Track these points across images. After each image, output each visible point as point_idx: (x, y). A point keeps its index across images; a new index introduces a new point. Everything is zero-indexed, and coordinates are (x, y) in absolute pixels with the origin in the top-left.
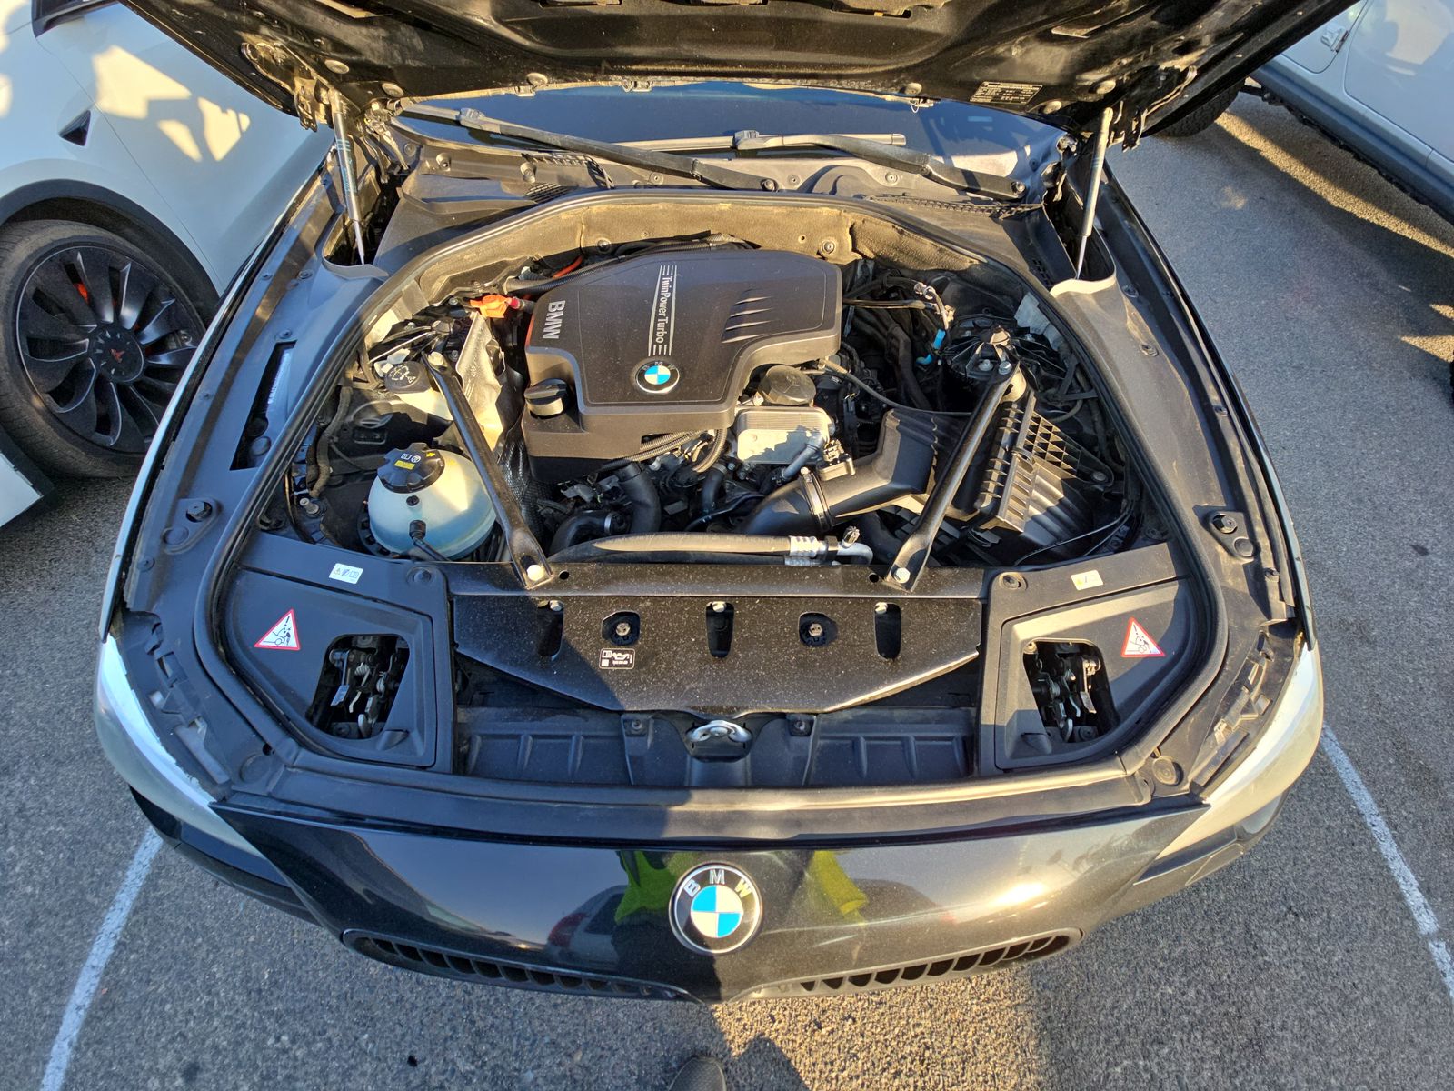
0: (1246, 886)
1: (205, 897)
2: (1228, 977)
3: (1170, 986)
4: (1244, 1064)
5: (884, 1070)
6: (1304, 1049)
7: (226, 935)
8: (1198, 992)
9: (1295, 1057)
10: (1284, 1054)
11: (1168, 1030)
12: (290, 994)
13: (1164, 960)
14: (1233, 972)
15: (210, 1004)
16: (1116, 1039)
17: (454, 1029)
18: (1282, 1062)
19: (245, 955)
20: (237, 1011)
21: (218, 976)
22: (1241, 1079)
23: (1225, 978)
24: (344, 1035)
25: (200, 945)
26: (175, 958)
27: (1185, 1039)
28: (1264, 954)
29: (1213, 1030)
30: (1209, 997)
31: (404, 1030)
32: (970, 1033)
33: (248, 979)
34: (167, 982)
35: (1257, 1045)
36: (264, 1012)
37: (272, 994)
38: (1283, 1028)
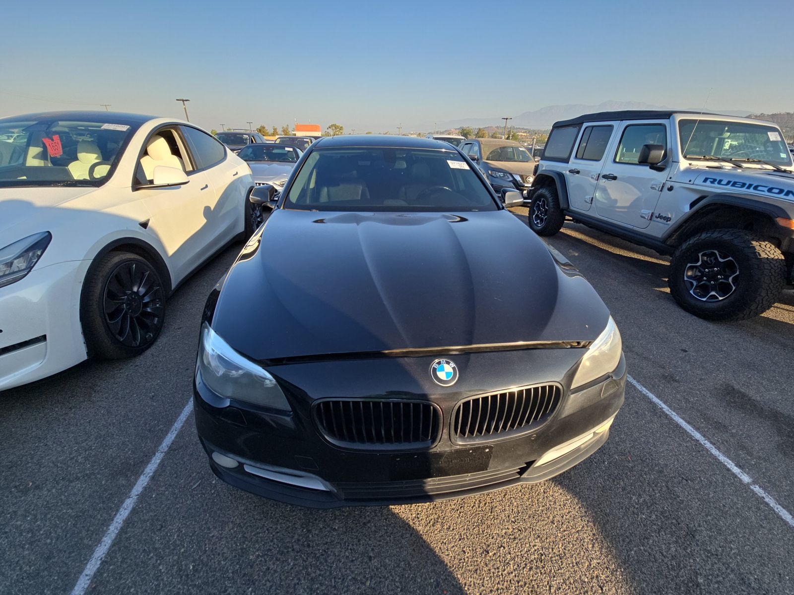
0: (661, 472)
1: (155, 534)
2: (667, 507)
3: (643, 515)
4: (688, 543)
5: (524, 568)
6: (713, 534)
7: (168, 551)
8: (656, 515)
9: (710, 537)
10: (705, 537)
11: (649, 533)
12: (205, 575)
13: (637, 504)
14: (668, 506)
15: (158, 585)
16: (627, 539)
17: (299, 579)
18: (705, 541)
19: (179, 558)
20: (174, 587)
21: (162, 571)
22: (690, 550)
23: (666, 508)
24: (238, 591)
25: (152, 557)
26: (137, 565)
27: (658, 535)
28: (679, 497)
29: (669, 530)
30: (662, 517)
31: (271, 584)
32: (560, 546)
33: (180, 570)
34: (132, 578)
35: (692, 534)
36: (190, 585)
37: (195, 576)
38: (699, 526)
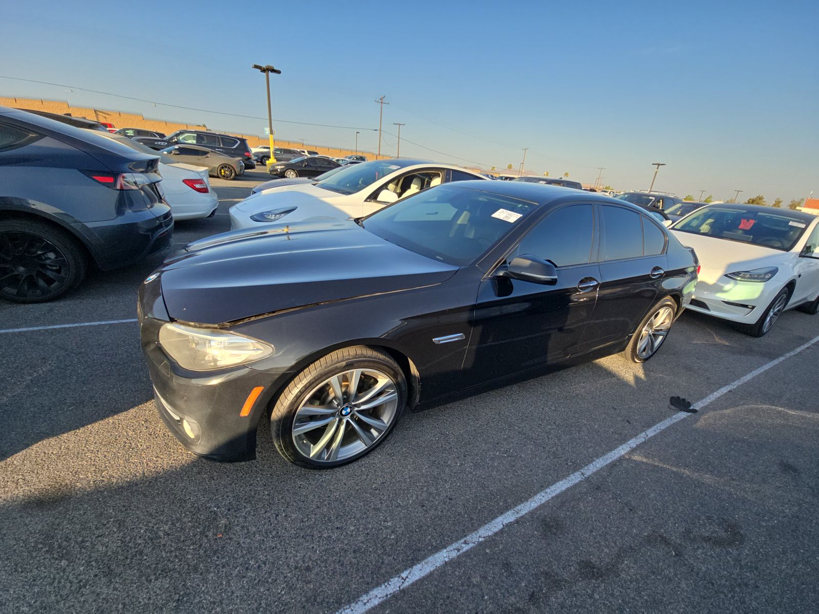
0: (196, 569)
2: (146, 559)
3: (144, 531)
4: (101, 566)
6: (100, 600)
8: (140, 544)
9: (98, 595)
10: (101, 588)
11: (124, 531)
13: (157, 528)
14: (148, 562)
16: (124, 509)
18: (97, 587)
22: (94, 565)
23: (145, 558)
27: (119, 538)
28: (156, 579)
29: (120, 551)
30: (137, 549)
32: (136, 460)
35: (109, 573)
38: (115, 589)
